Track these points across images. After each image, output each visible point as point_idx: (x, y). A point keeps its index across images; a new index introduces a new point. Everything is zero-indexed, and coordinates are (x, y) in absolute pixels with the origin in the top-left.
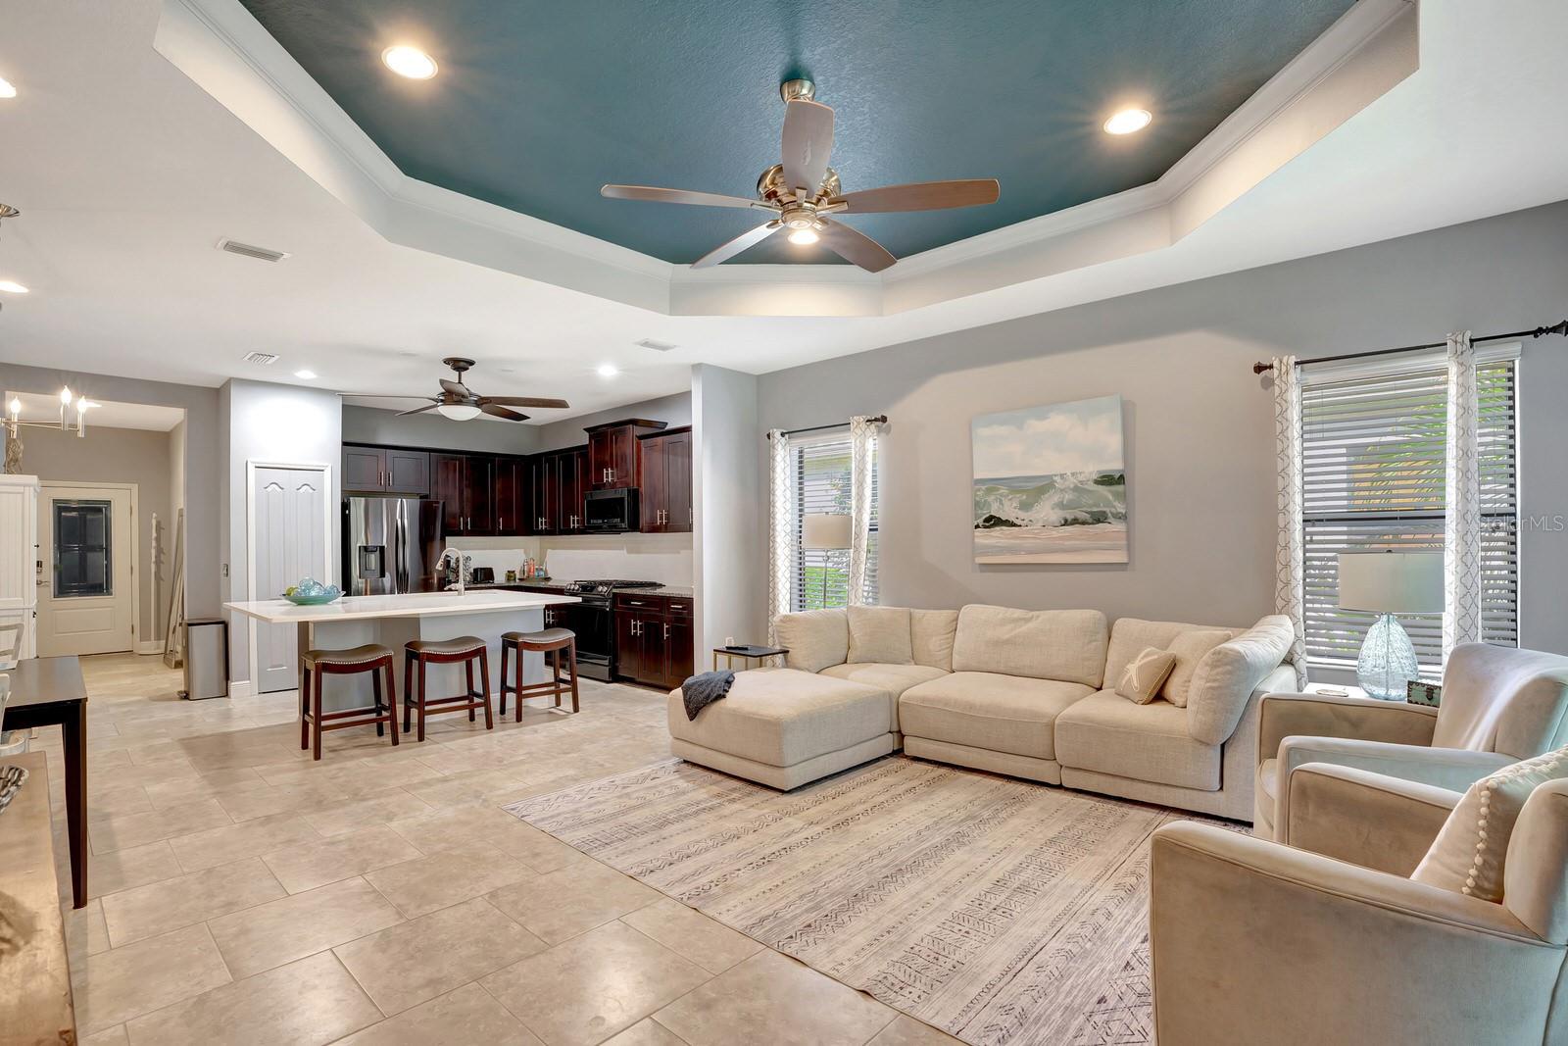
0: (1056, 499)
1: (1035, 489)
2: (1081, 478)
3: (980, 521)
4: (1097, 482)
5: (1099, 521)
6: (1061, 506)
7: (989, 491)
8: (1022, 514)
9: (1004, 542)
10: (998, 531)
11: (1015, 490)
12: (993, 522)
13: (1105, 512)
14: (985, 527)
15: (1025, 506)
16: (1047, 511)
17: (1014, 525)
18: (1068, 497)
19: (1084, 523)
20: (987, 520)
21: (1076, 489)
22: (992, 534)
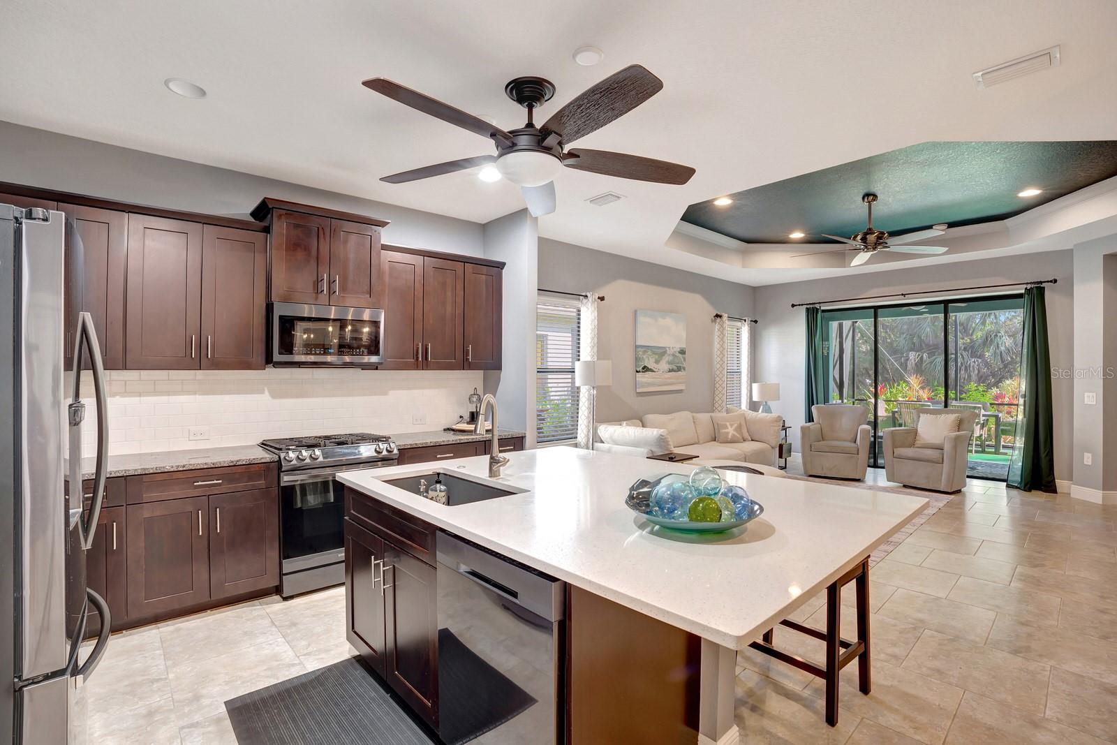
0: (667, 359)
1: (660, 353)
2: (675, 350)
3: (640, 369)
4: (679, 353)
5: (679, 371)
6: (669, 363)
7: (645, 352)
8: (656, 366)
9: (650, 380)
10: (648, 374)
11: (654, 353)
12: (646, 369)
13: (680, 367)
14: (643, 372)
15: (657, 362)
16: (664, 366)
17: (653, 371)
18: (671, 358)
19: (675, 371)
20: (643, 369)
21: (673, 355)
22: (647, 376)
